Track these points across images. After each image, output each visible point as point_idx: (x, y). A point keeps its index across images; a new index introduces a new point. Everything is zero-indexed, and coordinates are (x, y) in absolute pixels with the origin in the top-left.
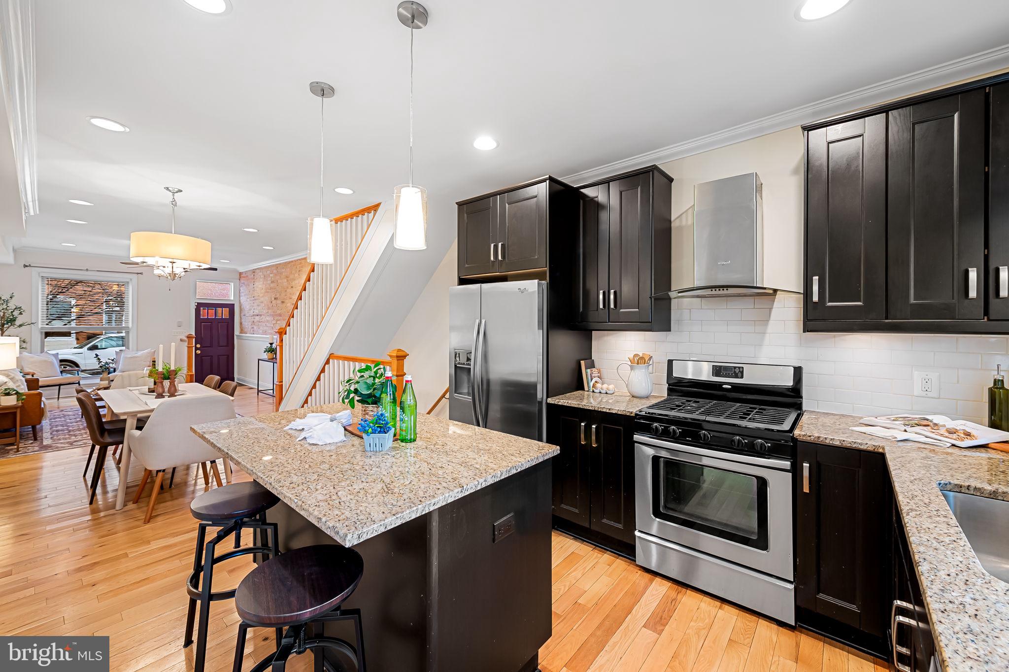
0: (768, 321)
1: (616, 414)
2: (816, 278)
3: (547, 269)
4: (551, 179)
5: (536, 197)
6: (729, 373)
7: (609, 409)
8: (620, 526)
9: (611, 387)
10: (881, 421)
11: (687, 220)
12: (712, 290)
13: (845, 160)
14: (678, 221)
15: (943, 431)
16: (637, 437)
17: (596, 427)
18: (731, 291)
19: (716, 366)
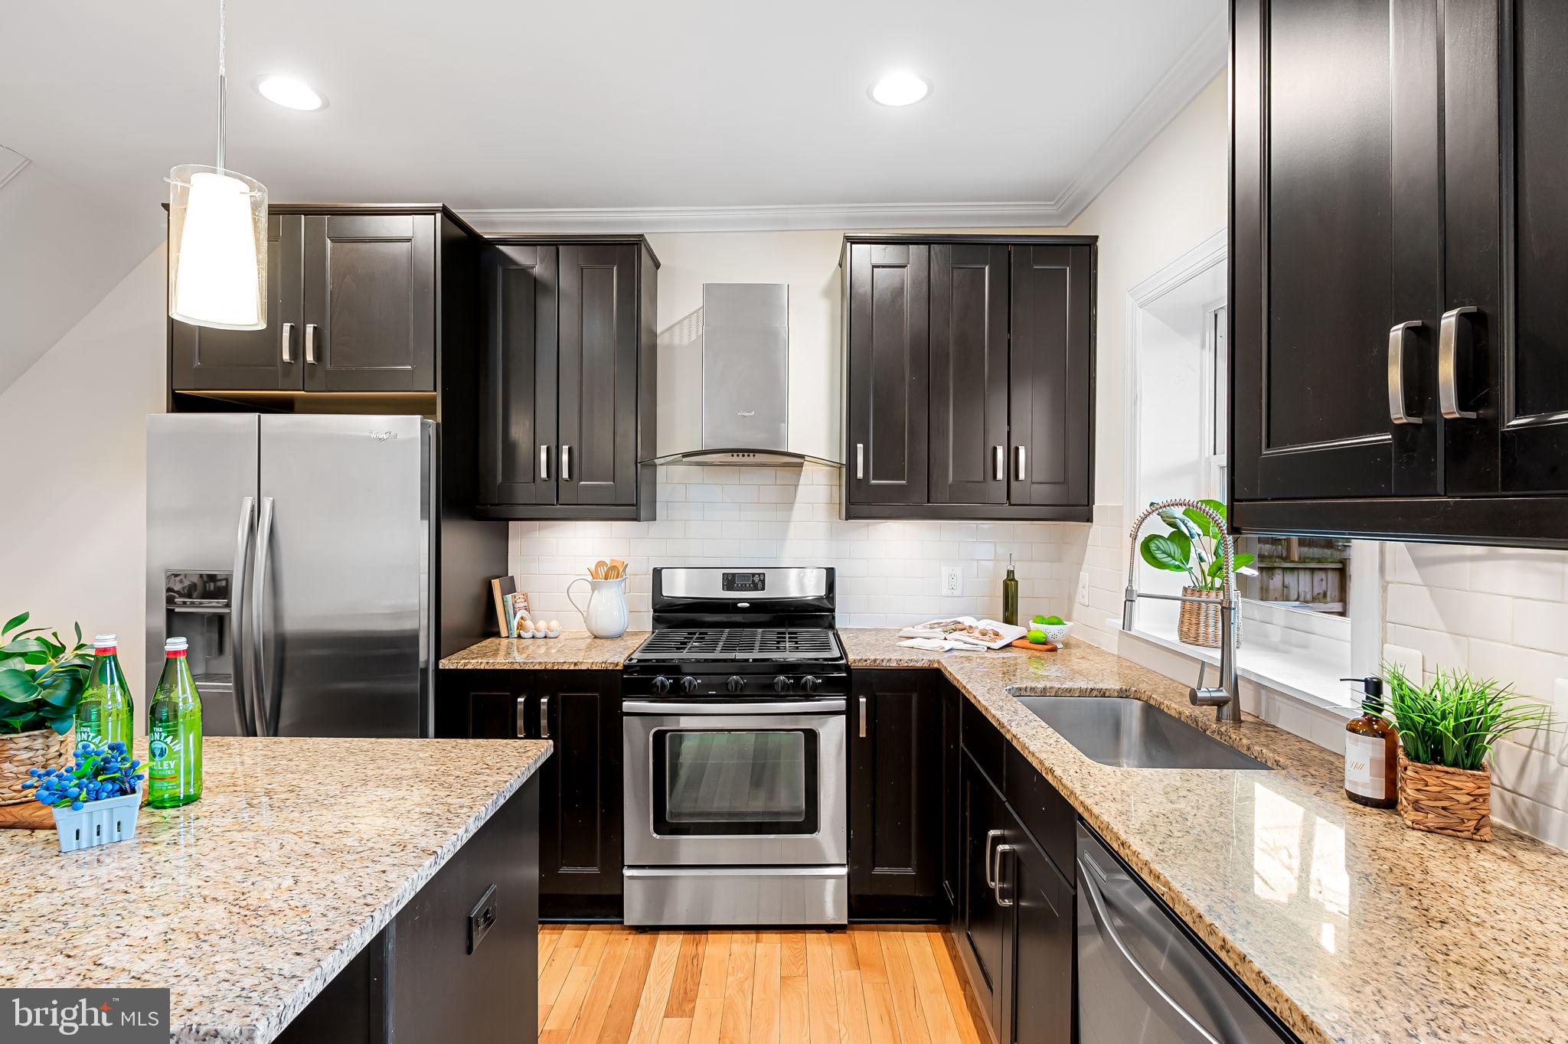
0: (793, 503)
1: (588, 670)
2: (860, 446)
3: (438, 395)
4: (446, 213)
5: (409, 240)
6: (746, 585)
7: (575, 664)
8: (595, 870)
9: (554, 624)
10: (919, 630)
11: (681, 337)
12: (733, 456)
13: (889, 293)
14: (666, 335)
15: (977, 634)
16: (628, 705)
17: (548, 700)
18: (760, 458)
19: (728, 574)
